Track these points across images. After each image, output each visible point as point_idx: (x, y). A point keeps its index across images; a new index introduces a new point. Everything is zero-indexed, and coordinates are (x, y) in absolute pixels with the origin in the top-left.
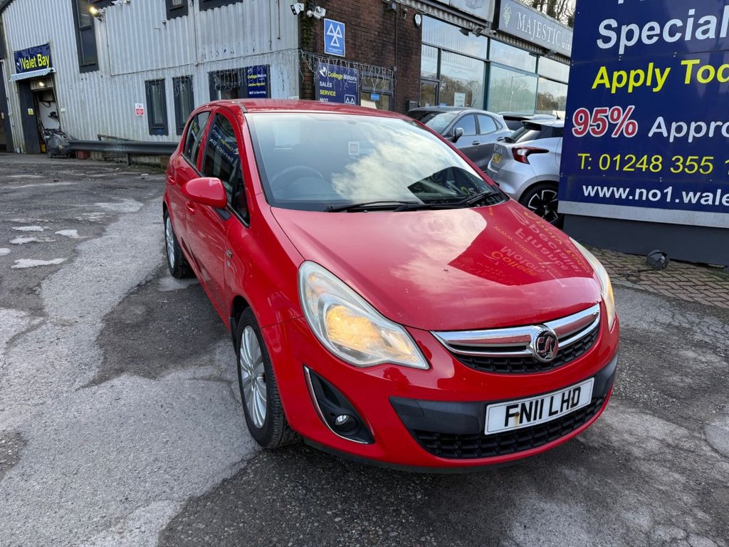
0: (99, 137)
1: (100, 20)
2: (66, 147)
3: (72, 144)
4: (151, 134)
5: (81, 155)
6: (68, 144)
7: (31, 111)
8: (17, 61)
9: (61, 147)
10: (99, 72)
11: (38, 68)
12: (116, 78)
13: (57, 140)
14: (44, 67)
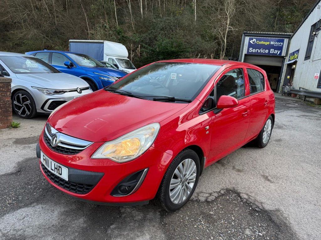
0: (300, 88)
1: (316, 37)
2: (288, 91)
3: (291, 90)
4: (317, 88)
5: (292, 95)
6: (289, 90)
7: (288, 77)
8: (289, 57)
9: (286, 91)
10: (310, 60)
11: (294, 59)
12: (314, 62)
13: (286, 88)
14: (295, 59)
